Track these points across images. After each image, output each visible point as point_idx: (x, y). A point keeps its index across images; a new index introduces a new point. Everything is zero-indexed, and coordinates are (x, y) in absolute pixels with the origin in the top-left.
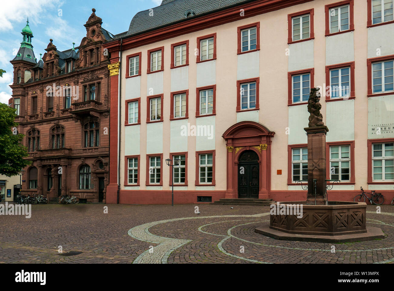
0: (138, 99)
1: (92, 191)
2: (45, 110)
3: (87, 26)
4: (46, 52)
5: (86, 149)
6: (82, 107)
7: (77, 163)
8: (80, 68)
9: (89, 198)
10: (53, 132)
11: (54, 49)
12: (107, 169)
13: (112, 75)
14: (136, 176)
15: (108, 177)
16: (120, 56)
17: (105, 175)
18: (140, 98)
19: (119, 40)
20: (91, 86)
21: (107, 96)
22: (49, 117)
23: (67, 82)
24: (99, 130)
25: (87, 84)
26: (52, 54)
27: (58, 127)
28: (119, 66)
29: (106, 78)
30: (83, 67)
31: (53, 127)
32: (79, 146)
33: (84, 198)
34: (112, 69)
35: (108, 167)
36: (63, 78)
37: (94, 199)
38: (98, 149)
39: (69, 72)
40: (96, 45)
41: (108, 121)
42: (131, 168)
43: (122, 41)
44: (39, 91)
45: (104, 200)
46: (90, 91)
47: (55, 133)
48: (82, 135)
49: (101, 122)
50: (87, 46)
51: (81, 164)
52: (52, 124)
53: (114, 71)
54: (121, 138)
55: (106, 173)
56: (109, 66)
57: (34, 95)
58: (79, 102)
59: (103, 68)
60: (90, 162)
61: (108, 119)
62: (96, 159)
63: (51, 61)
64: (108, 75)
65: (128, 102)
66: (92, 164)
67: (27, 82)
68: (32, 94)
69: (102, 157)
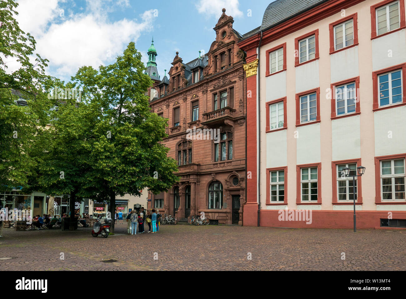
0: (284, 98)
1: (224, 211)
2: (171, 126)
3: (217, 28)
4: (173, 66)
5: (217, 164)
6: (212, 118)
7: (206, 180)
8: (209, 75)
9: (221, 219)
10: (179, 148)
11: (181, 61)
12: (243, 185)
13: (249, 76)
14: (282, 192)
15: (244, 195)
16: (257, 53)
17: (241, 192)
18: (286, 97)
19: (259, 33)
20: (221, 93)
21: (242, 101)
22: (175, 132)
23: (194, 93)
24: (232, 141)
25: (218, 91)
26: (179, 66)
27: (185, 141)
28: (257, 64)
29: (241, 80)
30: (213, 74)
31: (180, 142)
32: (209, 160)
33: (215, 219)
34: (249, 69)
35: (244, 182)
36: (191, 89)
37: (227, 220)
38: (231, 162)
39: (196, 82)
40: (228, 47)
41: (245, 129)
42: (274, 183)
43: (263, 34)
44: (165, 107)
45: (240, 222)
46: (221, 99)
47: (182, 148)
48: (212, 147)
49: (235, 132)
50: (217, 50)
51: (211, 181)
52: (179, 139)
53: (251, 70)
54: (261, 148)
55: (242, 190)
56: (244, 66)
57: (160, 112)
58: (208, 112)
59: (237, 70)
60: (222, 179)
61: (244, 127)
62: (229, 174)
63: (177, 74)
64: (243, 77)
65: (269, 104)
66: (225, 180)
67: (153, 100)
68: (158, 111)
69: (237, 171)
